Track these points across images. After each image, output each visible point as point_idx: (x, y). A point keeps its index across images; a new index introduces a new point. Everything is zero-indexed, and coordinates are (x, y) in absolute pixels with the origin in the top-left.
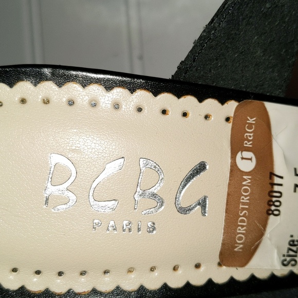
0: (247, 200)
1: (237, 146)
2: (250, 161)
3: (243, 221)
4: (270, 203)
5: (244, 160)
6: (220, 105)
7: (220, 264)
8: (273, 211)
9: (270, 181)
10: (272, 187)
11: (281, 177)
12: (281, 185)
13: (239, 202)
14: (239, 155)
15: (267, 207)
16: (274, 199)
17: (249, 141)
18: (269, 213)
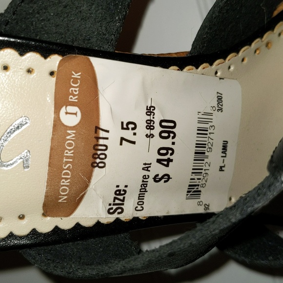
0: (71, 153)
1: (60, 101)
2: (74, 116)
3: (67, 174)
4: (95, 156)
5: (68, 115)
6: (42, 59)
7: (44, 215)
8: (98, 164)
9: (96, 135)
10: (98, 141)
11: (108, 131)
12: (107, 138)
13: (62, 157)
14: (63, 110)
15: (92, 160)
16: (99, 152)
17: (74, 95)
18: (94, 165)
